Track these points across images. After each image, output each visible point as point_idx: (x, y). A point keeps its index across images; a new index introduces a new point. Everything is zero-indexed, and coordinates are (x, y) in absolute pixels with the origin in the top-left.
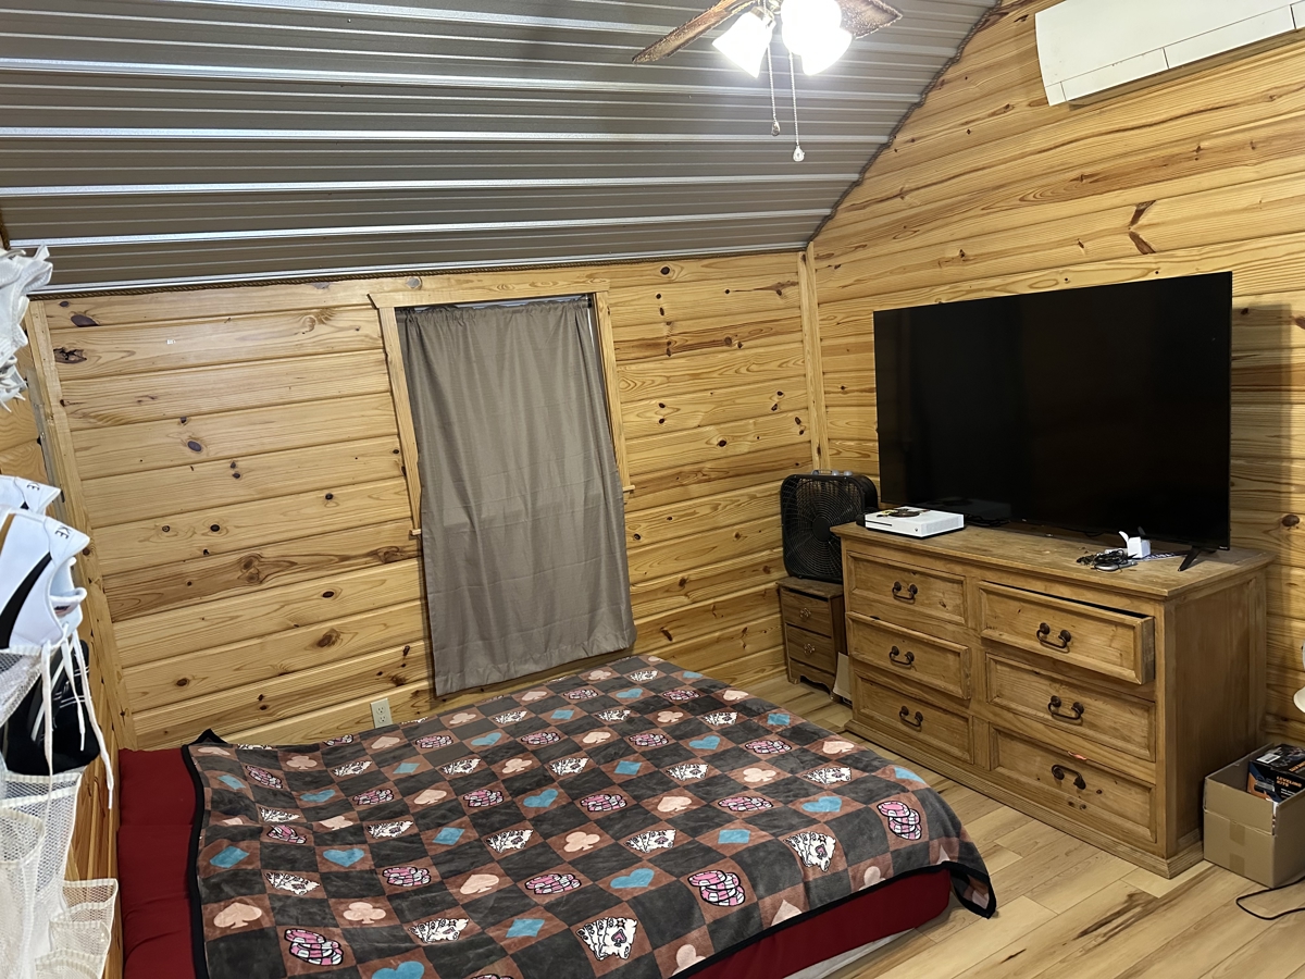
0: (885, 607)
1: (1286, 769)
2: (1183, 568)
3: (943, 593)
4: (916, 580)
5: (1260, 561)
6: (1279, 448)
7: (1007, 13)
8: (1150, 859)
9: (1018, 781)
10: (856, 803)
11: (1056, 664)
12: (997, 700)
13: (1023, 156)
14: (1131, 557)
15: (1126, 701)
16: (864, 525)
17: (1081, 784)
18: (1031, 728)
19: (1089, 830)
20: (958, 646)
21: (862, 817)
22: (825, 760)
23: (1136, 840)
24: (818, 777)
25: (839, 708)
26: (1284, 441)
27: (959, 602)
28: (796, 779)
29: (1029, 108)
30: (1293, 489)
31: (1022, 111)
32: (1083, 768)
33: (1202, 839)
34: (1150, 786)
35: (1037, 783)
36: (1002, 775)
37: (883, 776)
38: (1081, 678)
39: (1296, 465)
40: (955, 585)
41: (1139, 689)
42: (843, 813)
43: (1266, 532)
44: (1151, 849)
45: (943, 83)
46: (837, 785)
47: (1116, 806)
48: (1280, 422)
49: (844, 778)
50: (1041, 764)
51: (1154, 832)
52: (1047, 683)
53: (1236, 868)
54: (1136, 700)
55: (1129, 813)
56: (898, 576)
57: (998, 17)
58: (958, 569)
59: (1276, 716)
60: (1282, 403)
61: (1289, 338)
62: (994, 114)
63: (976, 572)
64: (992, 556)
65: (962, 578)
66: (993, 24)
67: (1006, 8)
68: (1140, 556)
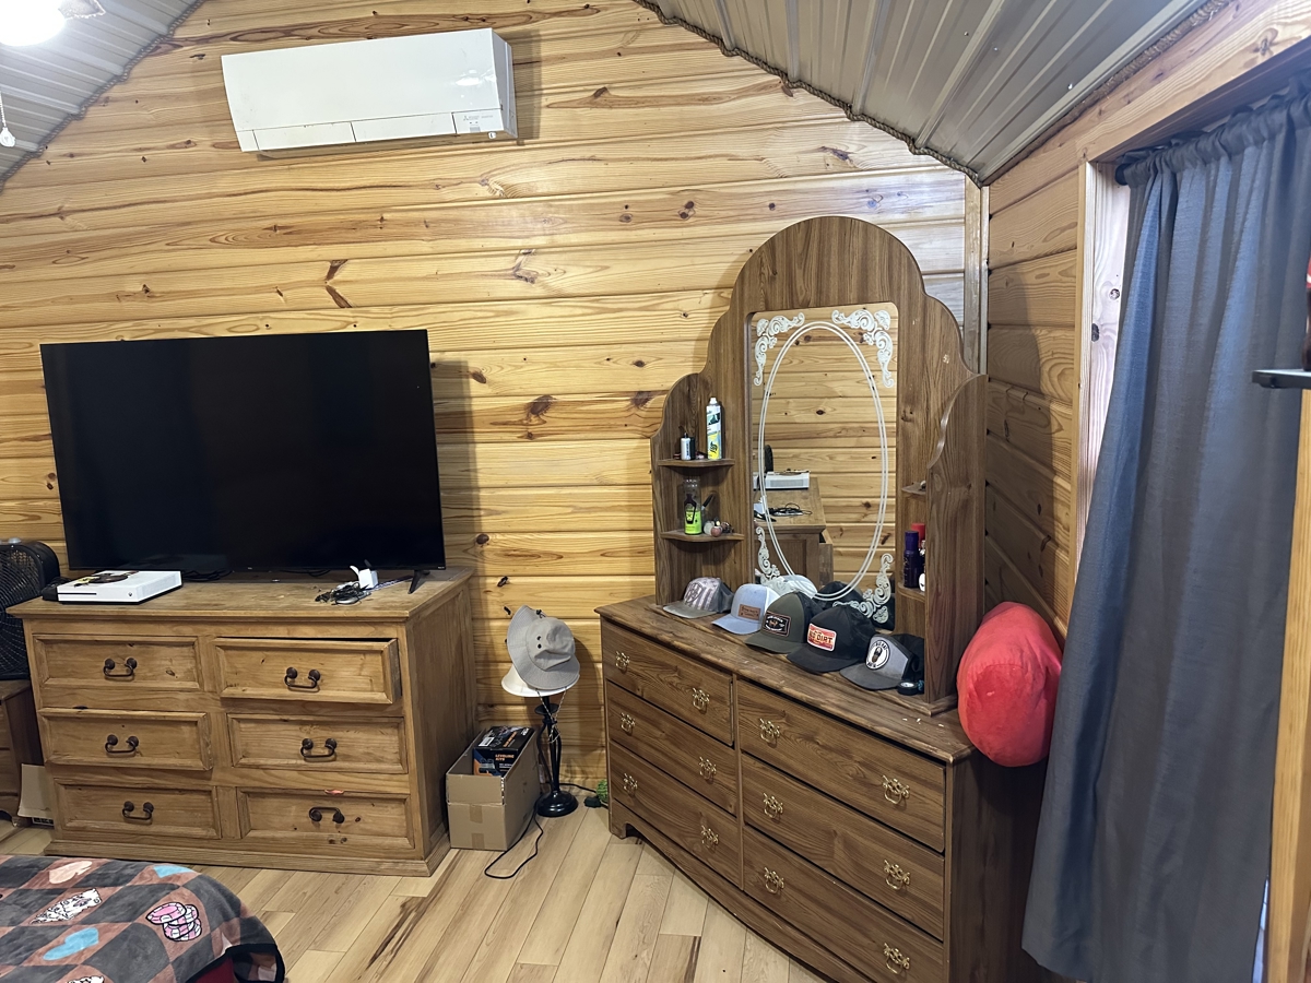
0: (95, 692)
1: (501, 746)
2: (411, 591)
3: (171, 661)
4: (133, 652)
5: (466, 575)
6: (469, 480)
7: (181, 47)
8: (411, 866)
9: (273, 839)
10: (117, 926)
11: (304, 706)
12: (243, 761)
13: (211, 196)
14: (364, 589)
15: (377, 723)
16: (57, 600)
17: (339, 819)
18: (284, 779)
19: (351, 861)
20: (194, 714)
21: (130, 937)
22: (58, 892)
23: (396, 853)
24: (54, 915)
25: (29, 833)
26: (472, 474)
27: (189, 666)
28: (23, 931)
29: (213, 149)
30: (482, 513)
31: (203, 150)
32: (340, 802)
33: (447, 829)
34: (404, 797)
35: (295, 834)
36: (254, 838)
37: (141, 883)
38: (332, 714)
39: (483, 493)
40: (185, 649)
41: (389, 709)
42: (104, 942)
43: (465, 551)
44: (410, 856)
45: (107, 100)
46: (84, 915)
47: (375, 828)
48: (468, 458)
49: (91, 903)
50: (297, 812)
51: (411, 839)
52: (297, 727)
53: (478, 845)
54: (386, 720)
55: (388, 829)
56: (108, 653)
57: (170, 47)
58: (187, 630)
59: (484, 705)
60: (467, 443)
61: (469, 389)
62: (173, 147)
63: (211, 630)
64: (227, 608)
65: (194, 639)
66: (166, 52)
67: (178, 40)
68: (371, 586)
